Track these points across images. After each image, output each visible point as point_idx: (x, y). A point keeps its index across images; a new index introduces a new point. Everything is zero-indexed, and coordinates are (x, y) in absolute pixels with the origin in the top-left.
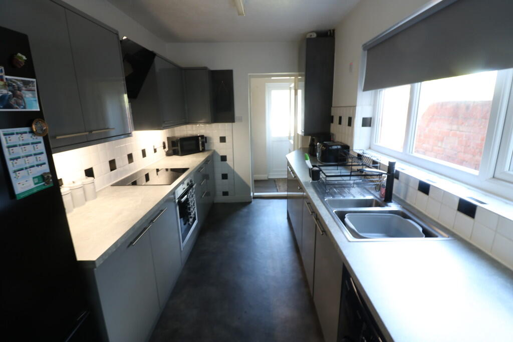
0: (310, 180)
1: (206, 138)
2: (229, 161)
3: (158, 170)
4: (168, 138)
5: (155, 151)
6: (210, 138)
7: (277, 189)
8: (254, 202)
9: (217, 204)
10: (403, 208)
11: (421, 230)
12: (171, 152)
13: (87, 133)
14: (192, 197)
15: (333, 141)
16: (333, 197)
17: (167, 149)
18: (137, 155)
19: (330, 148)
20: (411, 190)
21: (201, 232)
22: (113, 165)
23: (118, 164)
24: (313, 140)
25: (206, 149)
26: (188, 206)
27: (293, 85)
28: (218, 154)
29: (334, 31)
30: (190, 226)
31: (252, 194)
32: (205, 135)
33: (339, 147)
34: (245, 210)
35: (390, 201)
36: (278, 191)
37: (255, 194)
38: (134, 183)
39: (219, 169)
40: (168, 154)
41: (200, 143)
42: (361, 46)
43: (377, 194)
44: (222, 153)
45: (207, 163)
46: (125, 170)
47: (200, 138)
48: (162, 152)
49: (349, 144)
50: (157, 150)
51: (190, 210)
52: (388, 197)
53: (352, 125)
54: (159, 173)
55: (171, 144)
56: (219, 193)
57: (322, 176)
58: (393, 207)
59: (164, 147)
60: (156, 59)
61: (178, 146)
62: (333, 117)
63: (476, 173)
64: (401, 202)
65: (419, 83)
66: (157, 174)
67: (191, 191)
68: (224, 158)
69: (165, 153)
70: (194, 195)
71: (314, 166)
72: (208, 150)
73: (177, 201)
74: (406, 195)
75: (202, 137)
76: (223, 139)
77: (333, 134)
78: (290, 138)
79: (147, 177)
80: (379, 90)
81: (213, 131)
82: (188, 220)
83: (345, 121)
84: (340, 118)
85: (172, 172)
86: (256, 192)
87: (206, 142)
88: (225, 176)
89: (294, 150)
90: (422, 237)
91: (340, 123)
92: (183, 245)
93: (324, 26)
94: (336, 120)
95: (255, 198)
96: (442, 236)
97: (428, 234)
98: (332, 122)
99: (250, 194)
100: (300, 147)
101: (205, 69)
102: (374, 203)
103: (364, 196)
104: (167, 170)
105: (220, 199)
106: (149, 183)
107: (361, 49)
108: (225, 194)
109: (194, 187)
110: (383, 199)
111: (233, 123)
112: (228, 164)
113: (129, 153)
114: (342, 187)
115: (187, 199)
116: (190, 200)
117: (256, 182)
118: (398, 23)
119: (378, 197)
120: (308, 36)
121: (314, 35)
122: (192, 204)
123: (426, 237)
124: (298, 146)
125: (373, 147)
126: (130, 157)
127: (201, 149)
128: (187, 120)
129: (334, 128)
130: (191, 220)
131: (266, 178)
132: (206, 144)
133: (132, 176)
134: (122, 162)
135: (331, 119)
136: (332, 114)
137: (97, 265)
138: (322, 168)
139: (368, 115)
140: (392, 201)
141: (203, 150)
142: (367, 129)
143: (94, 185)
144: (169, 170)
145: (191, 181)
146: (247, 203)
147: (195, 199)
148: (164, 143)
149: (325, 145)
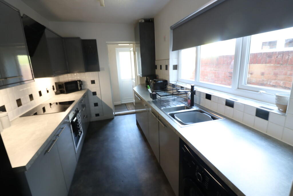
0: (151, 100)
1: (82, 82)
2: (98, 95)
3: (51, 104)
4: (56, 83)
5: (48, 91)
6: (84, 82)
7: (128, 109)
8: (116, 118)
9: (93, 122)
10: (200, 108)
11: (210, 117)
12: (59, 92)
13: (3, 79)
14: (79, 118)
15: (158, 79)
16: (166, 107)
17: (55, 90)
18: (36, 95)
19: (157, 82)
20: (202, 99)
21: (86, 140)
22: (19, 102)
23: (23, 102)
24: (147, 79)
25: (83, 88)
26: (78, 124)
27: (132, 49)
28: (90, 91)
29: (153, 19)
30: (79, 137)
31: (114, 114)
32: (81, 80)
33: (162, 81)
34: (111, 124)
35: (193, 106)
36: (128, 110)
37: (116, 113)
38: (36, 114)
39: (92, 100)
40: (57, 93)
41: (79, 85)
42: (169, 27)
43: (186, 103)
44: (93, 90)
45: (85, 97)
46: (28, 105)
47: (78, 82)
48: (52, 92)
49: (167, 80)
50: (49, 91)
51: (79, 126)
52: (192, 104)
53: (168, 69)
54: (51, 106)
55: (58, 87)
56: (93, 115)
57: (158, 97)
58: (195, 108)
59: (54, 89)
60: (46, 31)
61: (63, 88)
62: (156, 66)
63: (230, 87)
64: (198, 106)
65: (200, 46)
66: (51, 107)
67: (78, 114)
68: (95, 93)
69: (54, 93)
70: (80, 117)
71: (152, 92)
72: (84, 89)
73: (70, 121)
74: (200, 102)
75: (80, 81)
76: (93, 82)
77: (157, 75)
78: (132, 79)
79: (44, 109)
80: (180, 50)
81: (86, 77)
82: (78, 133)
83: (164, 67)
84: (161, 66)
85: (60, 105)
86: (116, 112)
87: (82, 84)
88: (96, 105)
89: (136, 86)
90: (212, 120)
91: (161, 69)
92: (77, 149)
93: (148, 16)
94: (159, 67)
95: (116, 115)
96: (221, 118)
97: (214, 118)
98: (156, 69)
99: (113, 114)
100: (139, 83)
101: (78, 38)
102: (185, 108)
103: (180, 105)
104: (57, 103)
105: (94, 118)
106: (45, 113)
107: (170, 29)
108: (97, 115)
109: (79, 112)
110: (190, 105)
111: (99, 72)
112: (98, 97)
113: (30, 94)
114: (168, 101)
115: (77, 120)
116: (78, 120)
117: (115, 106)
118: (188, 16)
119: (187, 104)
120: (140, 21)
121: (143, 21)
122: (80, 123)
123: (214, 120)
124: (138, 83)
125: (179, 80)
126: (31, 97)
127: (79, 89)
128: (68, 71)
129: (158, 72)
130: (80, 133)
131: (121, 104)
132: (82, 85)
133: (33, 110)
134: (25, 100)
135: (156, 67)
136: (156, 64)
137: (27, 168)
138: (158, 93)
139: (175, 64)
140: (194, 106)
141: (81, 89)
142: (175, 71)
143: (8, 117)
144: (58, 104)
145: (77, 109)
146: (111, 119)
147: (81, 120)
148: (53, 86)
149: (155, 81)
